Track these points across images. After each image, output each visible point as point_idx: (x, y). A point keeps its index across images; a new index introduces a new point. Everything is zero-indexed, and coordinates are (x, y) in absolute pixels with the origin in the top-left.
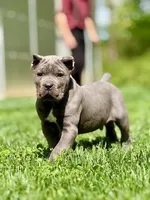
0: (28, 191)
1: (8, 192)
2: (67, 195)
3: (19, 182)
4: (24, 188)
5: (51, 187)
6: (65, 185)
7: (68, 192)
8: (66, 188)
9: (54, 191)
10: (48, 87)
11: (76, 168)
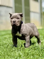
0: (22, 57)
1: (16, 57)
2: (33, 58)
3: (19, 54)
4: (21, 56)
5: (29, 55)
6: (33, 55)
7: (34, 57)
8: (33, 56)
9: (30, 57)
10: (14, 22)
11: (36, 50)
